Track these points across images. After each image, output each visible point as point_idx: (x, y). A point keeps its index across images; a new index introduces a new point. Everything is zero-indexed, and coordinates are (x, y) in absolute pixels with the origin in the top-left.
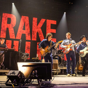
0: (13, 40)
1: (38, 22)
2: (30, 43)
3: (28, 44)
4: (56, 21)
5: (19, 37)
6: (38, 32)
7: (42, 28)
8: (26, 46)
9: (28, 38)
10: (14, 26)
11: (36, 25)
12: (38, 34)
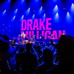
0: (32, 31)
2: (38, 31)
4: (51, 18)
7: (44, 23)
10: (32, 24)
12: (42, 27)
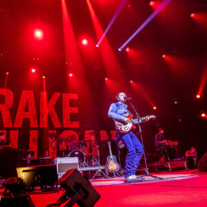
1: (49, 98)
2: (37, 132)
3: (33, 135)
4: (77, 95)
5: (18, 124)
6: (49, 114)
7: (56, 107)
8: (31, 138)
9: (33, 124)
10: (10, 107)
11: (45, 103)
